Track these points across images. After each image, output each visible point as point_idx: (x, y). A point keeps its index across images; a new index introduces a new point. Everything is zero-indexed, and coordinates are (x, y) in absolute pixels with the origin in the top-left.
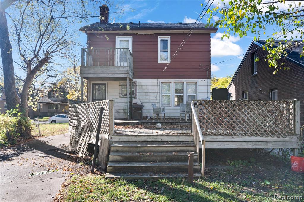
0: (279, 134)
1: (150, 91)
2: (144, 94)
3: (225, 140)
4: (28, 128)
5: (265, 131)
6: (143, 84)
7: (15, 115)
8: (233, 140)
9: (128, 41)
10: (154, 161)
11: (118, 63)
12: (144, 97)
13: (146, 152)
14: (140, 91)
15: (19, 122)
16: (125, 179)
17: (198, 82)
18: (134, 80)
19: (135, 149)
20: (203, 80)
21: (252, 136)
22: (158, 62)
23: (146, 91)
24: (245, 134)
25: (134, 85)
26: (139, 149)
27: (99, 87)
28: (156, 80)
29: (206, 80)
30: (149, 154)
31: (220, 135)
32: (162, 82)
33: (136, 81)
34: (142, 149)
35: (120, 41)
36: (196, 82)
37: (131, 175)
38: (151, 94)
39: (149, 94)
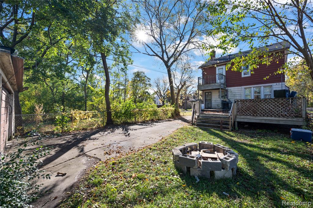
0: (288, 116)
1: (237, 93)
2: (233, 95)
3: (251, 118)
4: (179, 112)
5: (277, 115)
6: (232, 90)
7: (174, 107)
8: (256, 118)
9: (223, 68)
10: (213, 124)
11: (218, 81)
12: (233, 97)
13: (210, 120)
14: (230, 94)
15: (175, 110)
16: (199, 128)
17: (273, 86)
18: (227, 88)
19: (207, 119)
20: (278, 83)
21: (268, 117)
22: (242, 77)
23: (234, 94)
24: (264, 115)
25: (227, 91)
26: (208, 119)
27: (208, 93)
28: (240, 87)
29: (280, 83)
30: (211, 121)
31: (248, 115)
32: (245, 88)
33: (228, 89)
34: (210, 119)
35: (219, 69)
36: (272, 86)
37: (202, 127)
38: (237, 95)
39: (236, 95)
